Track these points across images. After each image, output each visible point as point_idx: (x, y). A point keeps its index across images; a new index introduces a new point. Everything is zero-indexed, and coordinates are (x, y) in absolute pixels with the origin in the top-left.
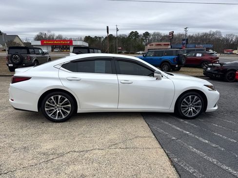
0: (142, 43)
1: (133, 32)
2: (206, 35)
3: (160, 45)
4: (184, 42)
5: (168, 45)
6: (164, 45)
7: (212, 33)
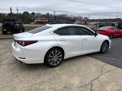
0: (31, 18)
1: (25, 12)
2: (62, 15)
3: (42, 19)
4: (54, 18)
5: (47, 20)
6: (45, 19)
7: (64, 15)
